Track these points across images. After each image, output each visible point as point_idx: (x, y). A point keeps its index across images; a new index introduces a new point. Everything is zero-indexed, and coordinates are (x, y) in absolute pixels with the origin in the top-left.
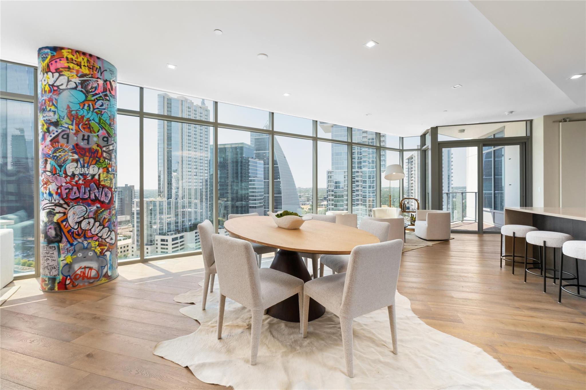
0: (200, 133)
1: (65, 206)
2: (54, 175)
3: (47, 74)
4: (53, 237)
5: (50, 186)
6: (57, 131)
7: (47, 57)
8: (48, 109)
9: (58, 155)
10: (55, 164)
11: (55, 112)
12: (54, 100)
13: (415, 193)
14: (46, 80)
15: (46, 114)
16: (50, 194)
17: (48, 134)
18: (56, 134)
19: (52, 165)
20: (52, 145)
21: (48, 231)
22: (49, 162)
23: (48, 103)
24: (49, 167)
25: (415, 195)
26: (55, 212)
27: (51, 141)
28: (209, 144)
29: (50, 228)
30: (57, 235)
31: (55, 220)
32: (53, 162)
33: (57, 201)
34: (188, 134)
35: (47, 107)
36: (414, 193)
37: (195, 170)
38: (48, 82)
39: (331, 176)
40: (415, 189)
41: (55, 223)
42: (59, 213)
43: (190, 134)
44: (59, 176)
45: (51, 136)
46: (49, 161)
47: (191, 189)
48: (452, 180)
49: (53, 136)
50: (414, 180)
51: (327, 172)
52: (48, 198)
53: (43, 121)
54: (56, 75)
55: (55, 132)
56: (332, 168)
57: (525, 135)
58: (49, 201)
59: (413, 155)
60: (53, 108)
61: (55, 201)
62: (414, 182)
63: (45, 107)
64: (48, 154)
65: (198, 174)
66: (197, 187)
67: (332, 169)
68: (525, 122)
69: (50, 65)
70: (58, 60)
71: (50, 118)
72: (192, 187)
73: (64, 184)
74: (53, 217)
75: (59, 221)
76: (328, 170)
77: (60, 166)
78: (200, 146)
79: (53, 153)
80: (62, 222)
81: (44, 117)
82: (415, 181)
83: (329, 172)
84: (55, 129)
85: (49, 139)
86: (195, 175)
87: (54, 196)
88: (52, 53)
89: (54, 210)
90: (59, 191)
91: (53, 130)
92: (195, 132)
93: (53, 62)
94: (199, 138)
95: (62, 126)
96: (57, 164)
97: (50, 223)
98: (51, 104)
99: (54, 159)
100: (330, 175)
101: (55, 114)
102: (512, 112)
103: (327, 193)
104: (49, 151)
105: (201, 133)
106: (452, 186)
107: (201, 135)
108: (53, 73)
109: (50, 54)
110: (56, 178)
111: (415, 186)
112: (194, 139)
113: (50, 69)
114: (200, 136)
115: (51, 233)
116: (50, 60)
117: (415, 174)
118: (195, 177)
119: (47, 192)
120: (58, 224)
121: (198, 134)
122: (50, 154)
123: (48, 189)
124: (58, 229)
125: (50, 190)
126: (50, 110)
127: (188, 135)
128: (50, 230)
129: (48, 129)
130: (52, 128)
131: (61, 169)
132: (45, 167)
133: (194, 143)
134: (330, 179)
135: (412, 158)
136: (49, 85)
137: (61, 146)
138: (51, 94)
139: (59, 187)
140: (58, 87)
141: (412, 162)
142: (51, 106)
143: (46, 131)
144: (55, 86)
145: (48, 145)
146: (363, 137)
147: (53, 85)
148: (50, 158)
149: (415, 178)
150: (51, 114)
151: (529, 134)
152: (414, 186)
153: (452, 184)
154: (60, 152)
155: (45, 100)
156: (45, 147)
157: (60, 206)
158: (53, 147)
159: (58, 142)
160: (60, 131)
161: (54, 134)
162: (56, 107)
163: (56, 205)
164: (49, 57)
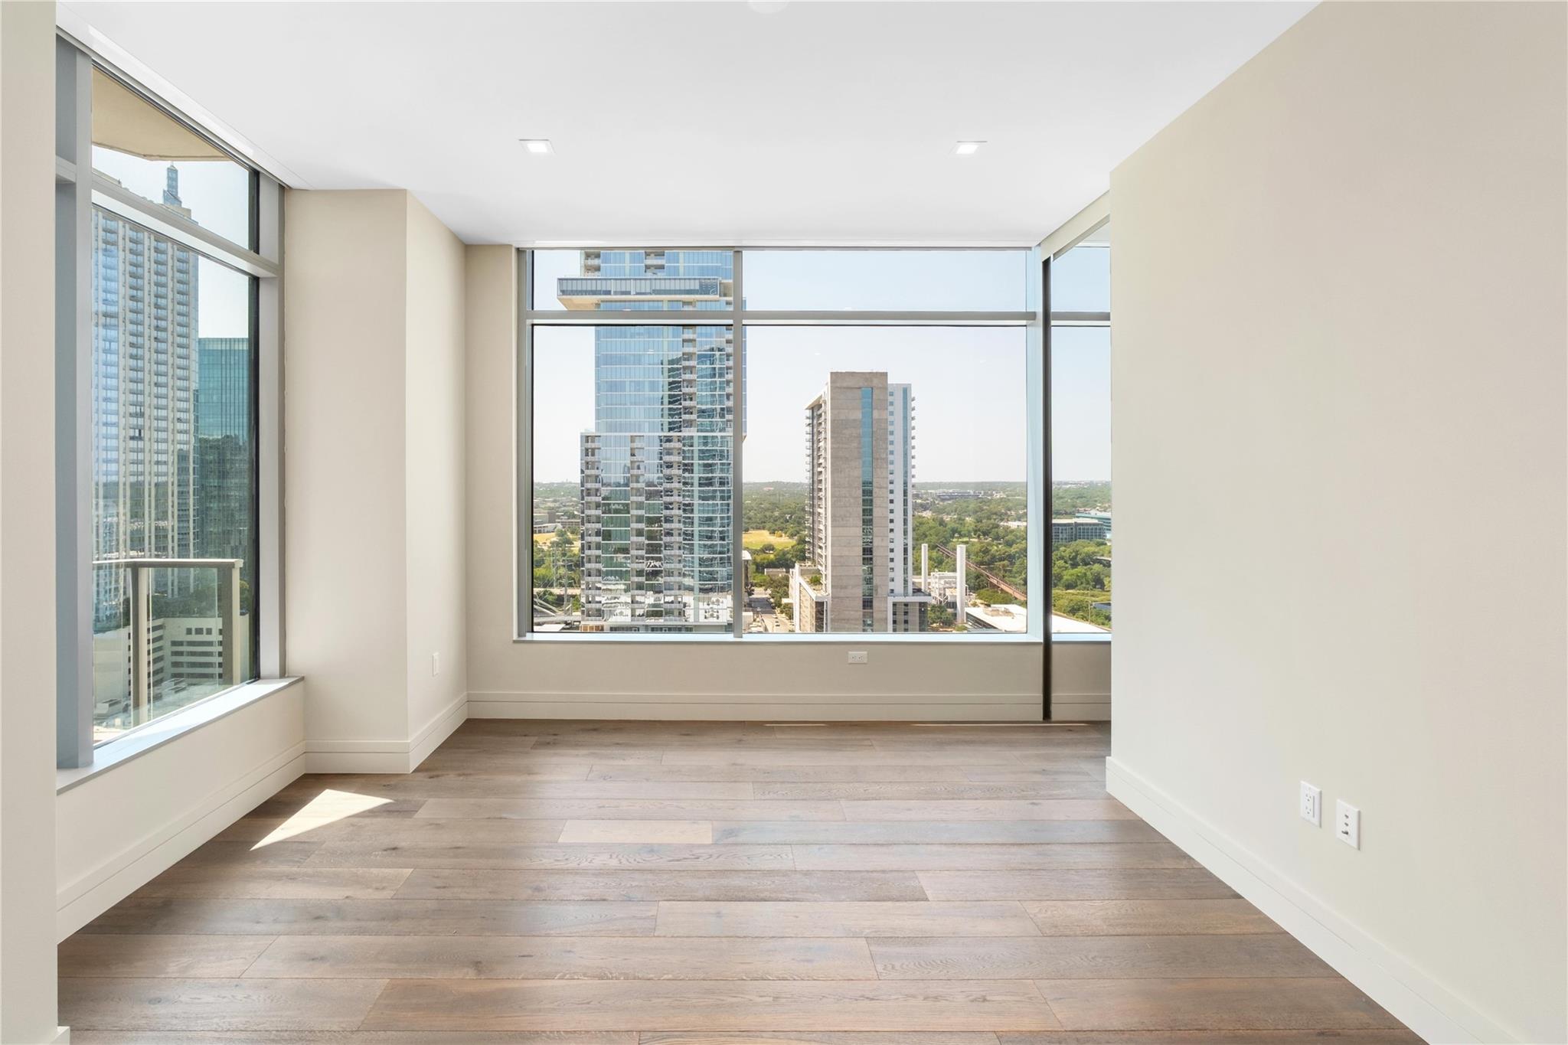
0: (157, 296)
13: (826, 499)
25: (826, 505)
28: (192, 336)
36: (824, 499)
37: (133, 421)
39: (593, 450)
40: (825, 489)
47: (117, 484)
48: (914, 467)
50: (823, 465)
51: (582, 437)
56: (597, 425)
59: (821, 397)
62: (823, 470)
65: (146, 434)
66: (141, 478)
67: (597, 429)
72: (122, 480)
76: (583, 431)
78: (156, 338)
82: (825, 467)
83: (587, 438)
86: (132, 438)
92: (134, 292)
94: (150, 310)
100: (590, 445)
103: (583, 499)
105: (161, 297)
111: (826, 479)
114: (157, 307)
117: (825, 449)
118: (133, 444)
121: (149, 299)
134: (590, 458)
135: (821, 406)
141: (820, 415)
146: (684, 341)
149: (825, 458)
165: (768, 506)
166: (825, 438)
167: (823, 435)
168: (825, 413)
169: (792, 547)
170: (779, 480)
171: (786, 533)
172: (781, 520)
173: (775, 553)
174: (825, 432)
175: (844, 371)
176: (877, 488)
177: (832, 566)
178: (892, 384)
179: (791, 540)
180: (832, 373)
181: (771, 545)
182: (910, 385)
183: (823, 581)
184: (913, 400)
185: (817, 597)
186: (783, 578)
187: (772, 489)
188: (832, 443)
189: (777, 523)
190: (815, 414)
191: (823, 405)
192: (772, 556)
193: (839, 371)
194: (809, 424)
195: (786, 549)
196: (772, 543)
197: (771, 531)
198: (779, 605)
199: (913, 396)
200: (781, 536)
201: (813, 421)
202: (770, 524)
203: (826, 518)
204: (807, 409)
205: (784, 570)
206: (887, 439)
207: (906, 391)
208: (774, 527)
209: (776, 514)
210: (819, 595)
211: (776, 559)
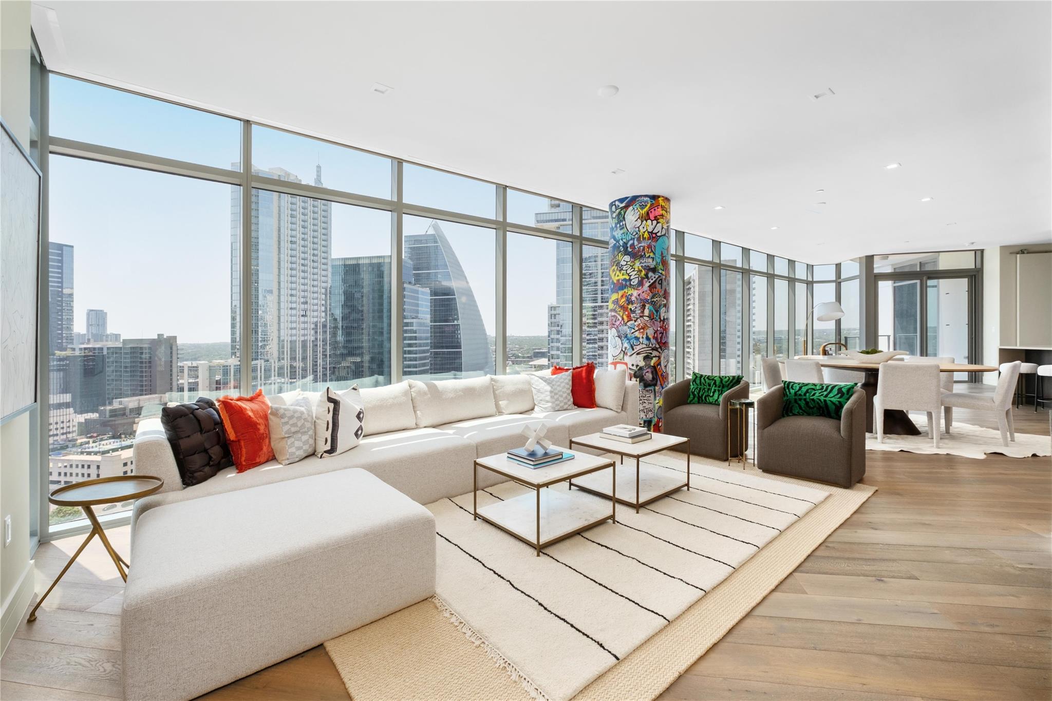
0: (313, 237)
1: (659, 350)
2: (652, 320)
3: (646, 221)
4: (651, 381)
5: (648, 331)
6: (655, 277)
7: (646, 206)
8: (647, 255)
9: (655, 300)
10: (652, 309)
11: (653, 258)
12: (653, 246)
13: (694, 342)
14: (645, 227)
15: (644, 261)
16: (648, 339)
17: (646, 280)
18: (654, 279)
19: (650, 311)
20: (650, 291)
21: (645, 375)
22: (647, 308)
23: (646, 249)
24: (647, 312)
26: (652, 356)
27: (649, 286)
28: (329, 258)
29: (648, 372)
30: (653, 378)
31: (652, 364)
32: (651, 307)
33: (654, 345)
34: (290, 239)
35: (646, 253)
36: (692, 342)
37: (302, 306)
38: (647, 230)
39: (555, 315)
40: (694, 336)
41: (652, 366)
42: (656, 356)
43: (293, 239)
44: (656, 320)
45: (650, 282)
46: (647, 306)
47: (296, 341)
48: (754, 320)
49: (652, 281)
51: (549, 307)
52: (645, 342)
53: (640, 267)
54: (655, 222)
55: (653, 278)
56: (558, 300)
57: (974, 267)
58: (647, 345)
60: (652, 255)
61: (652, 345)
62: (692, 324)
63: (643, 254)
64: (646, 299)
65: (308, 313)
66: (306, 338)
67: (558, 303)
68: (974, 252)
69: (649, 212)
70: (656, 208)
71: (649, 264)
72: (298, 338)
73: (659, 329)
74: (651, 361)
75: (656, 365)
76: (549, 304)
77: (657, 311)
78: (313, 260)
79: (651, 299)
80: (658, 365)
81: (641, 263)
82: (694, 322)
83: (552, 308)
84: (654, 276)
85: (647, 284)
86: (303, 316)
87: (652, 340)
88: (651, 202)
89: (651, 354)
90: (656, 336)
91: (651, 276)
92: (303, 236)
93: (652, 210)
94: (310, 245)
95: (658, 272)
96: (655, 309)
97: (647, 367)
98: (650, 250)
99: (652, 304)
100: (553, 312)
101: (653, 260)
102: (973, 243)
103: (549, 345)
104: (647, 297)
105: (315, 238)
106: (754, 329)
107: (315, 240)
108: (652, 221)
109: (649, 202)
110: (654, 323)
111: (694, 330)
112: (302, 249)
113: (649, 217)
114: (314, 243)
115: (648, 376)
116: (649, 208)
117: (694, 311)
118: (302, 319)
119: (645, 336)
120: (654, 367)
121: (310, 239)
122: (649, 300)
123: (645, 333)
124: (654, 372)
125: (648, 335)
126: (649, 257)
127: (291, 241)
128: (647, 374)
129: (646, 275)
130: (650, 274)
131: (657, 313)
132: (643, 312)
133: (302, 255)
134: (553, 320)
136: (648, 232)
137: (658, 292)
138: (650, 241)
139: (656, 332)
140: (656, 234)
141: (689, 289)
142: (650, 253)
143: (645, 277)
144: (654, 233)
145: (646, 291)
147: (652, 232)
148: (648, 304)
149: (694, 317)
150: (650, 260)
151: (979, 266)
152: (692, 330)
153: (754, 327)
154: (657, 297)
155: (644, 247)
156: (643, 292)
157: (656, 349)
158: (652, 293)
159: (656, 288)
160: (657, 276)
161: (652, 279)
162: (654, 254)
163: (653, 349)
164: (649, 205)
168: (694, 287)
174: (694, 299)
176: (729, 334)
188: (699, 307)
191: (692, 282)
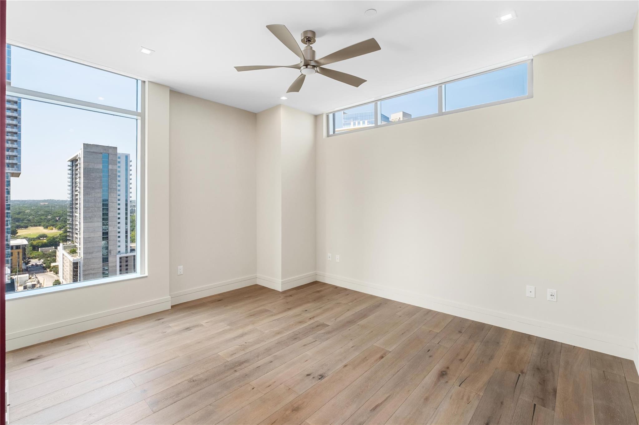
165: (43, 213)
166: (80, 177)
167: (78, 175)
169: (60, 234)
170: (52, 199)
171: (55, 227)
172: (53, 221)
173: (48, 239)
175: (92, 144)
177: (83, 243)
178: (120, 153)
179: (59, 231)
180: (84, 144)
181: (44, 235)
182: (129, 154)
183: (78, 251)
184: (131, 161)
185: (74, 260)
186: (52, 252)
187: (47, 203)
189: (50, 222)
190: (74, 164)
192: (45, 241)
193: (89, 143)
194: (70, 169)
195: (55, 236)
196: (46, 234)
197: (45, 227)
198: (49, 267)
199: (130, 160)
200: (52, 229)
201: (72, 168)
202: (45, 223)
203: (80, 218)
204: (68, 161)
205: (54, 248)
206: (117, 179)
207: (127, 157)
208: (47, 224)
209: (49, 217)
210: (75, 259)
211: (48, 242)
